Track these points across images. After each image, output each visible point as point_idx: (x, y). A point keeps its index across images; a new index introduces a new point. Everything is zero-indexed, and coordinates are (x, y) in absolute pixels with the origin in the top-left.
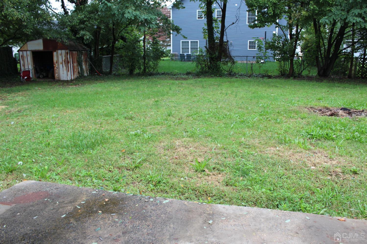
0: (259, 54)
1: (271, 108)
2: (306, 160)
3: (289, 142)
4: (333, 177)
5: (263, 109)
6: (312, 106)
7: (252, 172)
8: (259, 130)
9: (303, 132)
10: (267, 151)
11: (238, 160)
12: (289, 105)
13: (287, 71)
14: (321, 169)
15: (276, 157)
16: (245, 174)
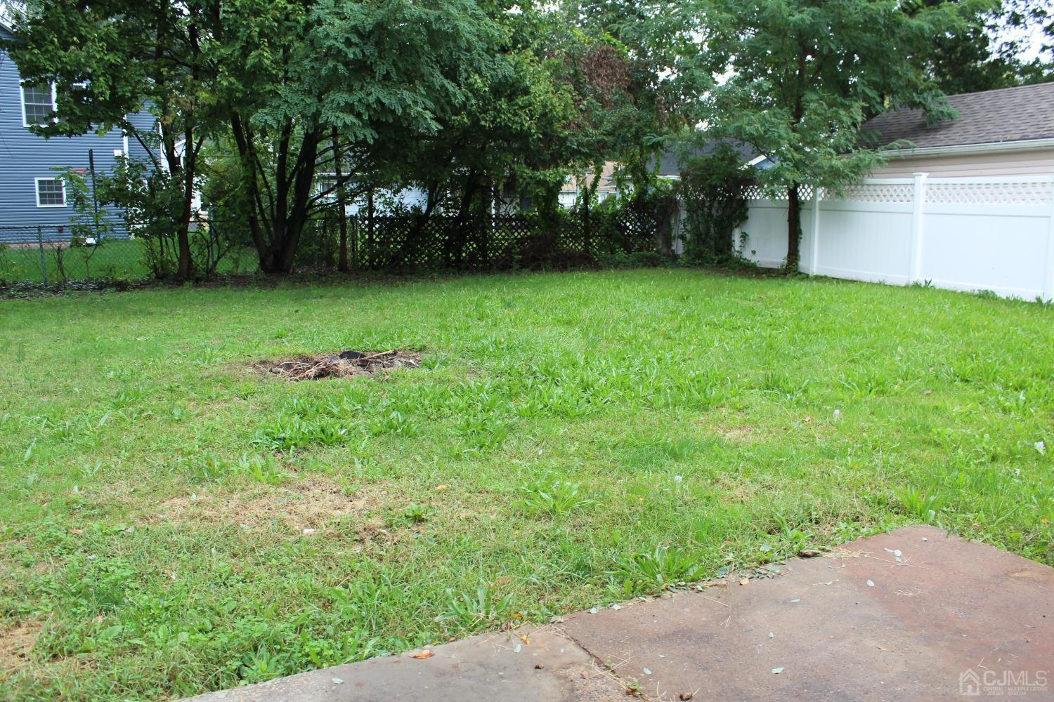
0: (78, 218)
1: (146, 379)
2: (285, 515)
3: (222, 472)
4: (369, 543)
5: (120, 387)
6: (263, 358)
7: (131, 589)
8: (123, 452)
9: (258, 436)
10: (162, 512)
11: (76, 563)
12: (199, 362)
13: (174, 264)
14: (332, 529)
15: (194, 525)
16: (108, 601)
